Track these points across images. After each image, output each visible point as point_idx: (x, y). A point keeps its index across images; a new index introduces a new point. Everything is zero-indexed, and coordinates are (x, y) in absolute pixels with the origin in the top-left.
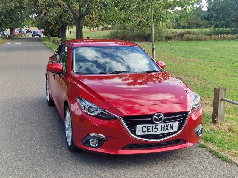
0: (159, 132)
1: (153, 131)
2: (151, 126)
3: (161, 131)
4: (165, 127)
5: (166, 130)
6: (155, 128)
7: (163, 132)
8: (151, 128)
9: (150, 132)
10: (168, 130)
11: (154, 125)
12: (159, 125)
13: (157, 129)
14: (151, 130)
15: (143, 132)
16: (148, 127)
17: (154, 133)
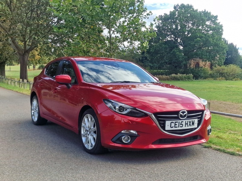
0: (184, 128)
1: (179, 127)
2: (177, 122)
3: (185, 126)
4: (189, 124)
5: (189, 126)
6: (181, 124)
7: (187, 128)
8: (177, 124)
9: (177, 127)
10: (191, 126)
11: (180, 121)
12: (184, 121)
13: (182, 124)
14: (177, 126)
15: (171, 127)
16: (175, 122)
17: (180, 128)
